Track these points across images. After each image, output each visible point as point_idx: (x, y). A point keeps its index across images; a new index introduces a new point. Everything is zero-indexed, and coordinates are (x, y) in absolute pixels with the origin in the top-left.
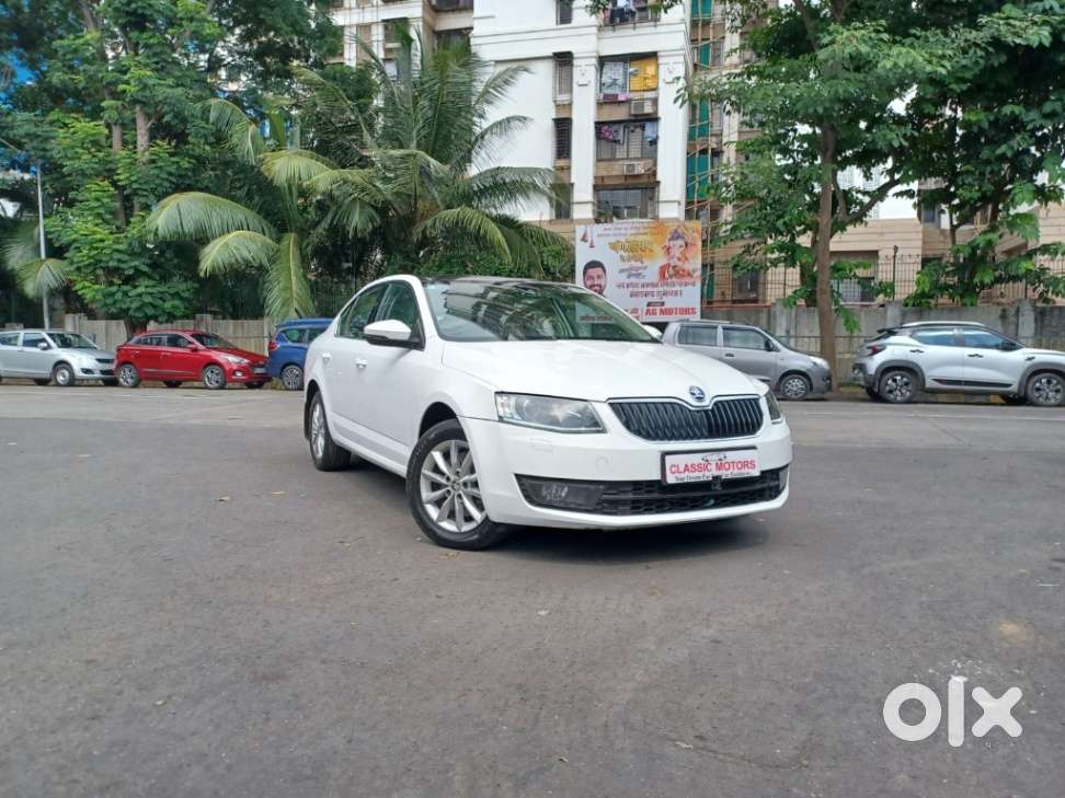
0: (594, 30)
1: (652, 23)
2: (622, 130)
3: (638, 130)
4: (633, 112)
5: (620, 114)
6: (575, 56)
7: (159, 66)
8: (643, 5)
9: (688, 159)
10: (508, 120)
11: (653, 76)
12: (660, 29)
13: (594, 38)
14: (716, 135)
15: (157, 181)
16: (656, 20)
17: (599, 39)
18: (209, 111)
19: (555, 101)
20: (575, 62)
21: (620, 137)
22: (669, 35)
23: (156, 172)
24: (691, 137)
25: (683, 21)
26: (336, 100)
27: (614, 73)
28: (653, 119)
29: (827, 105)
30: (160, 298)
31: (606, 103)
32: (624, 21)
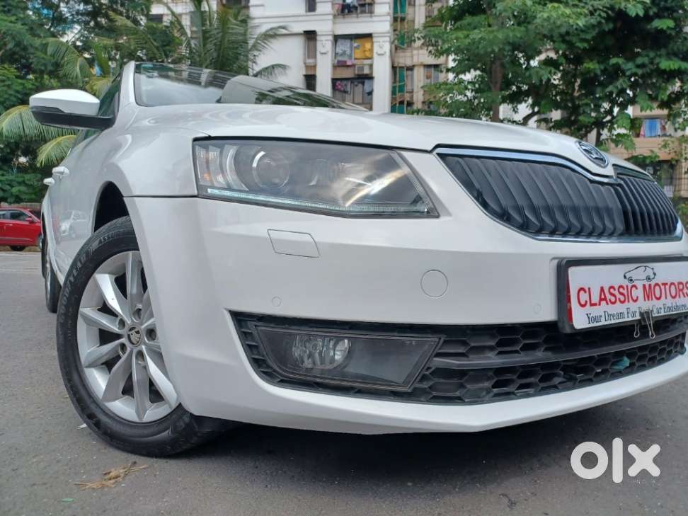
0: (331, 17)
1: (369, 15)
2: (349, 83)
3: (360, 85)
4: (356, 72)
5: (348, 73)
6: (319, 33)
7: (6, 9)
8: (362, 2)
9: (392, 107)
10: (273, 67)
11: (370, 50)
12: (374, 19)
13: (330, 23)
14: (410, 92)
15: (6, 96)
16: (371, 12)
17: (334, 23)
18: (47, 46)
19: (305, 63)
20: (318, 38)
21: (349, 89)
22: (379, 23)
23: (5, 88)
24: (393, 93)
25: (388, 14)
26: (146, 43)
27: (344, 46)
28: (370, 77)
29: (501, 46)
30: (9, 185)
31: (339, 66)
32: (350, 12)
